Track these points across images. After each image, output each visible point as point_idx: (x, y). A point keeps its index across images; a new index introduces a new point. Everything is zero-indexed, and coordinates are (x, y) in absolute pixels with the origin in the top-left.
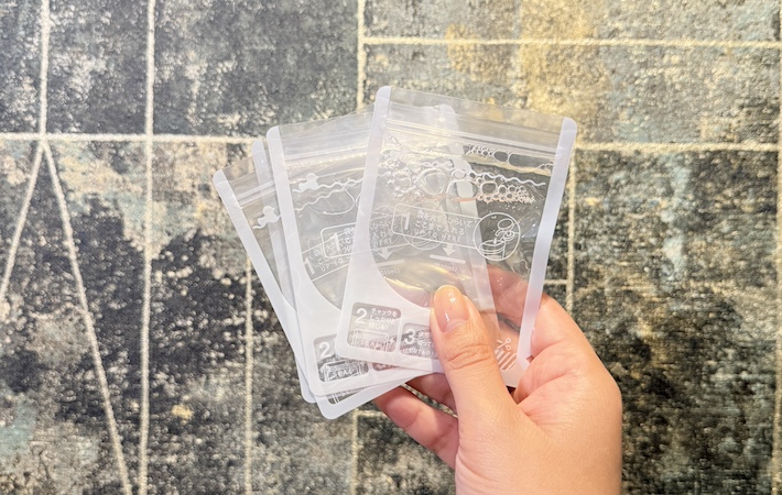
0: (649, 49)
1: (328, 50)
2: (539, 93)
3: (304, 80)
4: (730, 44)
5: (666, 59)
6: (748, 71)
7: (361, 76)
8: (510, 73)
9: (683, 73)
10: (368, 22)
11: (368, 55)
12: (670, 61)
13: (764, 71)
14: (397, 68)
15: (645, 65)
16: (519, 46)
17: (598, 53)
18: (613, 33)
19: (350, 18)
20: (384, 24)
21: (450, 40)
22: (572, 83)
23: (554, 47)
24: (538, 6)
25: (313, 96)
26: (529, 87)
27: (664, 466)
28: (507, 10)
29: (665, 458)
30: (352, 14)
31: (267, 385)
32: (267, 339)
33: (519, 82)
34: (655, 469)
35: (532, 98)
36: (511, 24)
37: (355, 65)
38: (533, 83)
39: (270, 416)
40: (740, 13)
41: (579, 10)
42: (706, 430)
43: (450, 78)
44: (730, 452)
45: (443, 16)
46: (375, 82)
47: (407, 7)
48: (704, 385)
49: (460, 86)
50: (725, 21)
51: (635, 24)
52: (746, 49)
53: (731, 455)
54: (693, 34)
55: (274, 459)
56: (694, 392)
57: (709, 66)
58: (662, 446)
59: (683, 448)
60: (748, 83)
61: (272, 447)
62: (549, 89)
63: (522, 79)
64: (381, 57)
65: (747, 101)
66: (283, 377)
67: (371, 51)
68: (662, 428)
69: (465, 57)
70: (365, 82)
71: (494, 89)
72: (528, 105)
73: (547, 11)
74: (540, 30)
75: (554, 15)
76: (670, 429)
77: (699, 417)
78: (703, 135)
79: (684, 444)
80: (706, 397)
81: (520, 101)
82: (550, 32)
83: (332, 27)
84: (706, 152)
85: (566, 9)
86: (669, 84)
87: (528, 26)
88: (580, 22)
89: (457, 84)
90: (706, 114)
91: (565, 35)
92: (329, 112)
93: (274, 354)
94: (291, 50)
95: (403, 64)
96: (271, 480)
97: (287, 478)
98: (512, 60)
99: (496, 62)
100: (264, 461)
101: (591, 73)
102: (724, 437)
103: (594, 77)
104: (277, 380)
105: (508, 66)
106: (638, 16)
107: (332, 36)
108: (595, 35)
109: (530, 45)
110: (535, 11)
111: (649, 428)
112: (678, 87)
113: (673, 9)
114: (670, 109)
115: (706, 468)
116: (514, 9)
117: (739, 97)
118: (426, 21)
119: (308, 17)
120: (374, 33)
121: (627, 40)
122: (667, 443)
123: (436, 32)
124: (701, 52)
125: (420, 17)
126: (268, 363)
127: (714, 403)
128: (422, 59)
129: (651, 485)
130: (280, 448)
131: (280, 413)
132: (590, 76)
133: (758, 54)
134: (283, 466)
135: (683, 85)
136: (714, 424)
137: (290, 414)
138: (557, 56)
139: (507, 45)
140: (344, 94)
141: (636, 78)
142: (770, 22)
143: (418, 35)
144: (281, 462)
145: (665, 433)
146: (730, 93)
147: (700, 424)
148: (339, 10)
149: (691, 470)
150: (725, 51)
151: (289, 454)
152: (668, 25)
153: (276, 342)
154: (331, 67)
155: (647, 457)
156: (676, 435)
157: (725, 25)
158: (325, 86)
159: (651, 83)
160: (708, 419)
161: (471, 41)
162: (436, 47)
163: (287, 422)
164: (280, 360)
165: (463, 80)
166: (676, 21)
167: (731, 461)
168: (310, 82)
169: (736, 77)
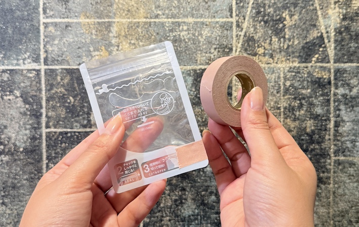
0: (173, 23)
1: (27, 26)
2: (124, 43)
3: (16, 40)
4: (210, 20)
5: (181, 27)
6: (217, 32)
7: (42, 37)
8: (111, 35)
9: (189, 34)
10: (45, 12)
11: (45, 27)
12: (183, 29)
13: (225, 32)
14: (59, 33)
15: (171, 31)
16: (114, 22)
17: (150, 25)
18: (157, 16)
19: (36, 11)
20: (52, 13)
21: (82, 20)
22: (139, 39)
23: (130, 23)
24: (122, 4)
25: (20, 47)
26: (120, 41)
27: (184, 209)
28: (109, 6)
29: (185, 206)
30: (37, 9)
31: (5, 180)
32: (4, 159)
33: (115, 38)
34: (181, 212)
35: (122, 46)
36: (110, 12)
37: (39, 32)
38: (122, 39)
39: (7, 193)
40: (214, 5)
41: (141, 6)
42: (203, 193)
43: (83, 37)
44: (214, 202)
45: (79, 9)
46: (49, 39)
47: (62, 5)
48: (202, 173)
49: (88, 41)
50: (207, 9)
51: (167, 12)
52: (217, 22)
53: (214, 204)
54: (193, 16)
55: (9, 212)
56: (197, 176)
57: (201, 30)
58: (183, 201)
59: (193, 201)
60: (218, 38)
61: (9, 207)
62: (129, 41)
63: (116, 37)
64: (51, 29)
65: (218, 46)
66: (11, 175)
67: (46, 25)
68: (183, 192)
69: (90, 27)
70: (44, 40)
71: (104, 42)
72: (120, 49)
73: (127, 6)
74: (124, 15)
75: (130, 8)
76: (187, 193)
77: (199, 187)
78: (199, 62)
79: (193, 199)
80: (202, 178)
81: (116, 48)
82: (128, 16)
83: (29, 15)
84: (199, 69)
85: (135, 5)
86: (183, 39)
87: (118, 13)
88: (142, 11)
89: (87, 40)
90: (200, 52)
91: (135, 17)
92: (28, 54)
93: (7, 165)
94: (10, 27)
95: (61, 31)
96: (9, 222)
97: (16, 220)
98: (112, 28)
99: (104, 29)
100: (5, 213)
101: (148, 34)
102: (211, 196)
103: (149, 36)
104: (9, 177)
105: (110, 31)
106: (168, 8)
107: (28, 19)
108: (149, 17)
109: (120, 22)
110: (121, 6)
111: (178, 193)
112: (187, 40)
113: (184, 4)
114: (184, 50)
115: (204, 210)
116: (111, 6)
117: (214, 44)
118: (71, 11)
119: (17, 11)
120: (47, 17)
121: (163, 19)
122: (186, 199)
123: (76, 16)
124: (196, 24)
125: (69, 9)
126: (5, 169)
127: (206, 181)
128: (70, 28)
129: (179, 218)
130: (12, 207)
131: (11, 192)
132: (147, 36)
133: (223, 24)
134: (14, 215)
135: (189, 39)
136: (206, 190)
137: (16, 192)
138: (132, 27)
139: (109, 22)
140: (35, 45)
141: (168, 36)
142: (228, 10)
143: (67, 18)
144: (13, 213)
145: (185, 194)
146: (210, 43)
147: (200, 190)
148: (31, 7)
149: (197, 211)
150: (208, 23)
151: (16, 210)
152: (182, 12)
153: (8, 160)
154: (29, 33)
155: (177, 206)
156: (189, 195)
157: (207, 11)
158: (26, 42)
159: (175, 39)
160: (204, 188)
161: (93, 20)
162: (76, 23)
163: (15, 196)
164: (10, 168)
165: (89, 38)
166: (185, 10)
167: (214, 206)
168: (19, 40)
169: (213, 35)
